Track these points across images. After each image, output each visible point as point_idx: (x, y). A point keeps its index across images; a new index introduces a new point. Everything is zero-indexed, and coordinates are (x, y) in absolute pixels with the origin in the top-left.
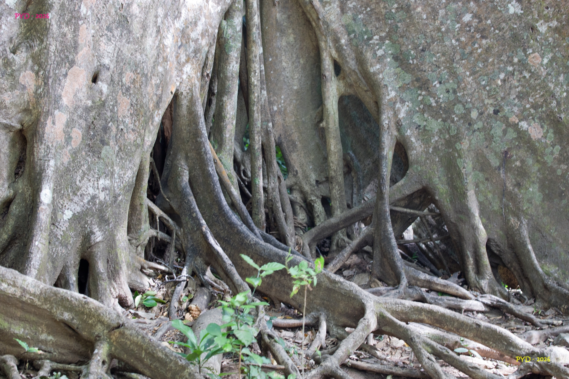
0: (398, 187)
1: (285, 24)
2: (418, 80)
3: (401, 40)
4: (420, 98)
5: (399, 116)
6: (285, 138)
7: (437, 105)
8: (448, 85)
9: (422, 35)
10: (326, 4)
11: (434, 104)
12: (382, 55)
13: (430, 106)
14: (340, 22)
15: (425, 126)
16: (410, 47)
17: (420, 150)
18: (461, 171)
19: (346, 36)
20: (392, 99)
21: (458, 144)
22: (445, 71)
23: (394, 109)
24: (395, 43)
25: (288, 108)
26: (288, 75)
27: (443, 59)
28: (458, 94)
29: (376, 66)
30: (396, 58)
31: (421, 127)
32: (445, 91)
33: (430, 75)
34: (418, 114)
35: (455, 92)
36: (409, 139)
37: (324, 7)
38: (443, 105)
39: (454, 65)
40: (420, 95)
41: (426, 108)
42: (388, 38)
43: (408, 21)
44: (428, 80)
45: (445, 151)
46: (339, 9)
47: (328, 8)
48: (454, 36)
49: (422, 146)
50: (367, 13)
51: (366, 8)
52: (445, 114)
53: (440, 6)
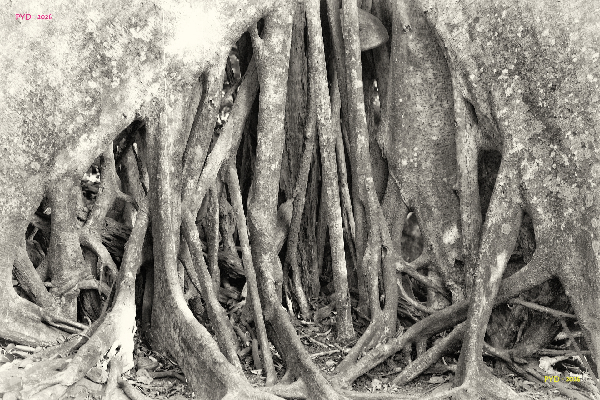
0: (521, 274)
1: (421, 55)
2: (549, 129)
3: (529, 74)
4: (553, 154)
5: (523, 178)
6: (419, 202)
7: (571, 165)
8: (583, 137)
9: (551, 67)
10: (453, 28)
11: (567, 164)
12: (511, 95)
13: (563, 165)
14: (470, 51)
15: (558, 193)
16: (539, 84)
17: (549, 225)
18: (595, 257)
19: (476, 70)
20: (517, 153)
21: (594, 219)
22: (580, 118)
23: (518, 167)
24: (524, 79)
25: (423, 164)
26: (423, 121)
27: (576, 100)
28: (596, 150)
29: (503, 109)
30: (526, 100)
31: (554, 194)
32: (580, 146)
33: (562, 123)
34: (550, 177)
35: (591, 147)
36: (535, 209)
37: (451, 31)
38: (577, 165)
39: (590, 109)
40: (552, 150)
41: (559, 169)
42: (517, 72)
43: (535, 48)
44: (560, 129)
45: (581, 229)
46: (468, 35)
47: (457, 33)
48: (591, 70)
49: (553, 220)
50: (495, 39)
51: (494, 32)
52: (580, 177)
53: (570, 28)
